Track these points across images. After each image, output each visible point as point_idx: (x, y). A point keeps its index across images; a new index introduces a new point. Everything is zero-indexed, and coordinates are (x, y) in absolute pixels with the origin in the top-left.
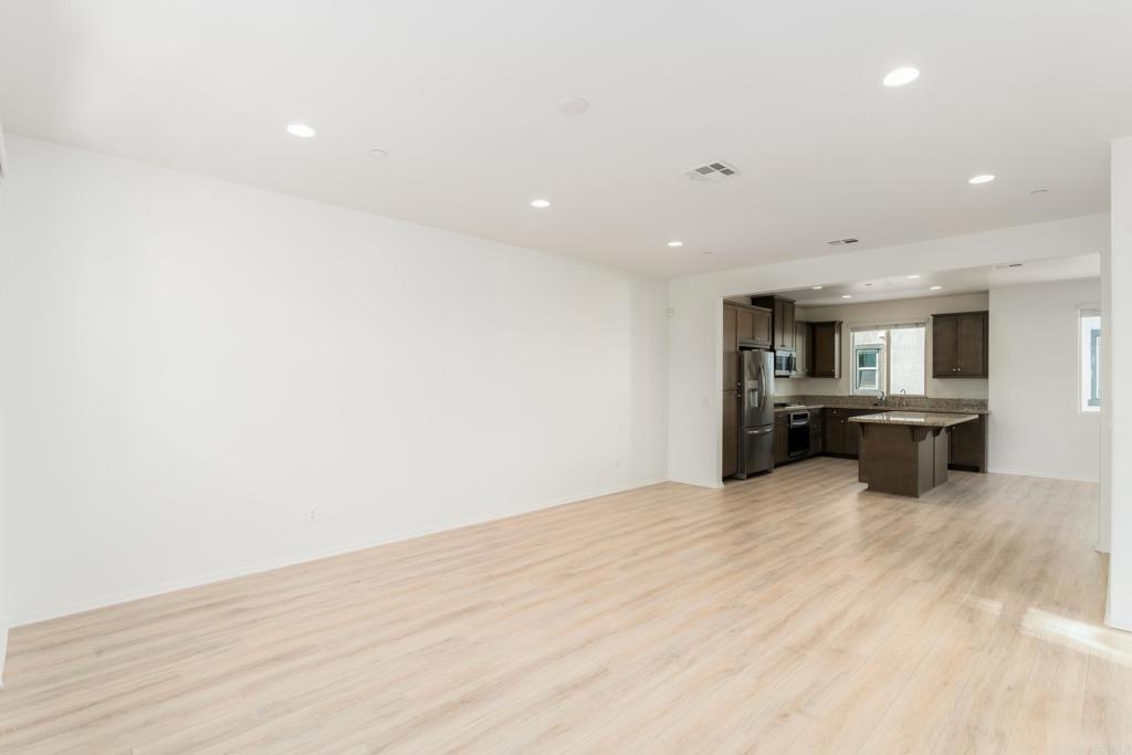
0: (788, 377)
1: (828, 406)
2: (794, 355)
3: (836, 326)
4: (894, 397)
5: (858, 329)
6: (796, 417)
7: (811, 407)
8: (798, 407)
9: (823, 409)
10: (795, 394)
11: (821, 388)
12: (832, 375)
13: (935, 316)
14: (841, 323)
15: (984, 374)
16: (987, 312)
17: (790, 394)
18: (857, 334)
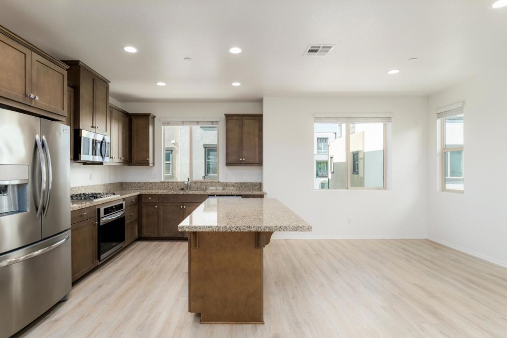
0: (101, 163)
1: (144, 192)
2: (108, 139)
3: (150, 118)
4: (196, 183)
5: (168, 124)
6: (107, 211)
7: (127, 196)
8: (113, 197)
9: (139, 195)
10: (112, 181)
11: (137, 175)
12: (146, 163)
13: (227, 116)
14: (154, 117)
15: (260, 163)
16: (261, 116)
17: (107, 182)
18: (167, 127)
